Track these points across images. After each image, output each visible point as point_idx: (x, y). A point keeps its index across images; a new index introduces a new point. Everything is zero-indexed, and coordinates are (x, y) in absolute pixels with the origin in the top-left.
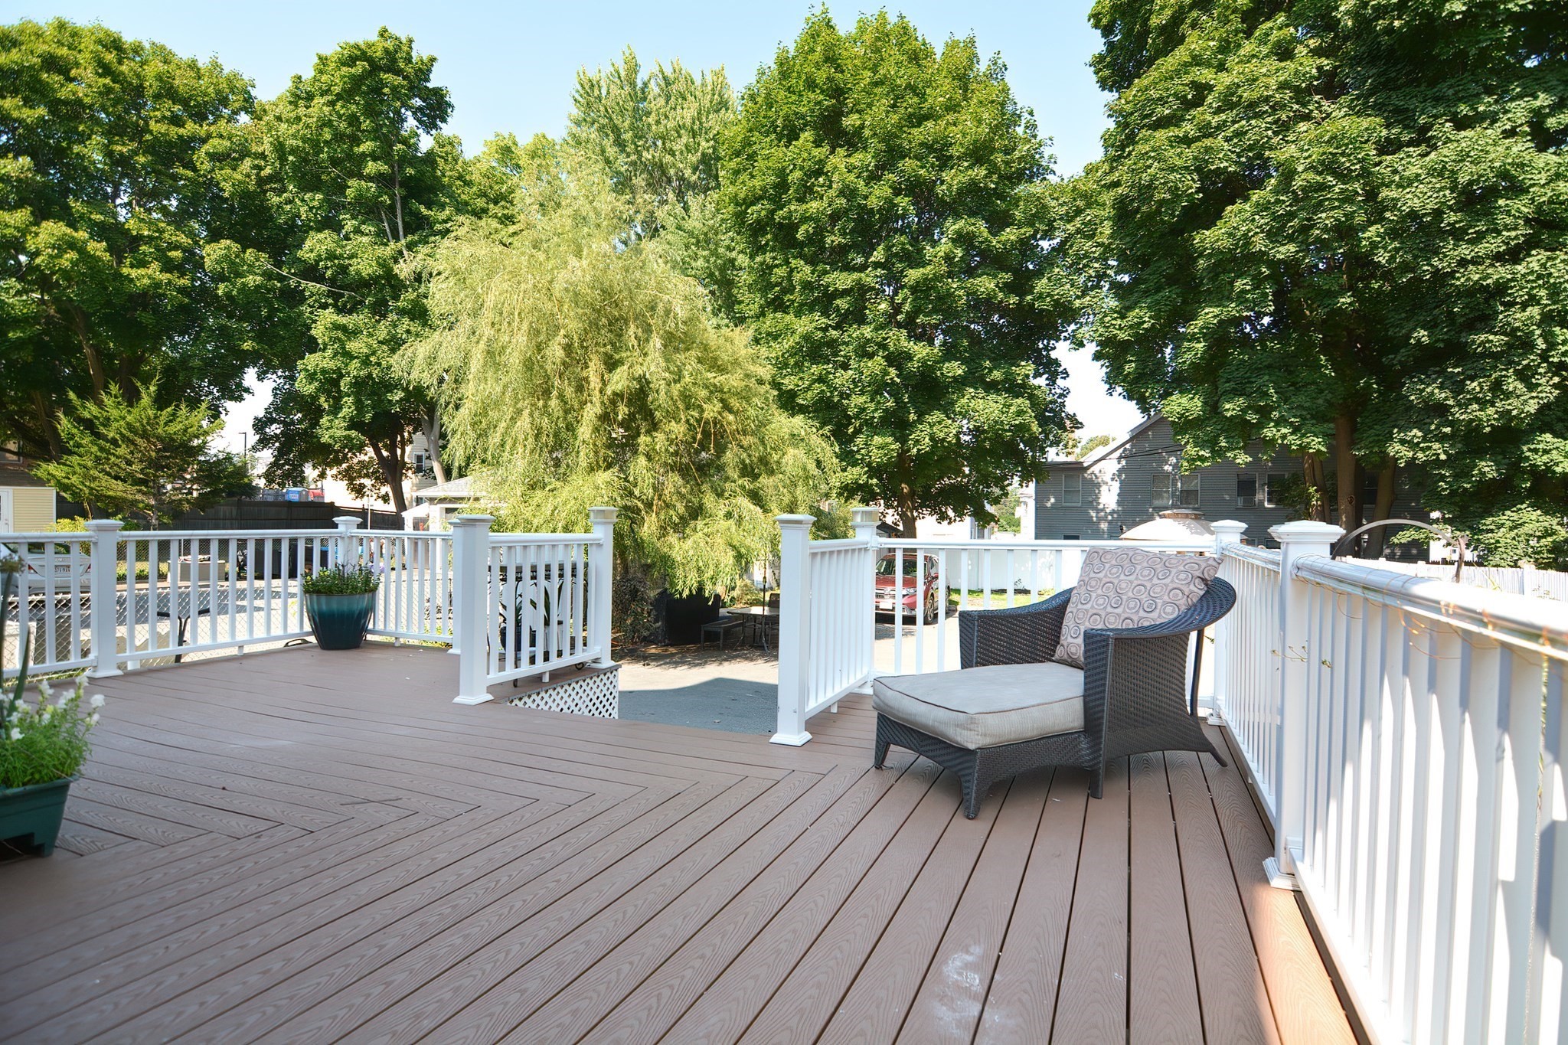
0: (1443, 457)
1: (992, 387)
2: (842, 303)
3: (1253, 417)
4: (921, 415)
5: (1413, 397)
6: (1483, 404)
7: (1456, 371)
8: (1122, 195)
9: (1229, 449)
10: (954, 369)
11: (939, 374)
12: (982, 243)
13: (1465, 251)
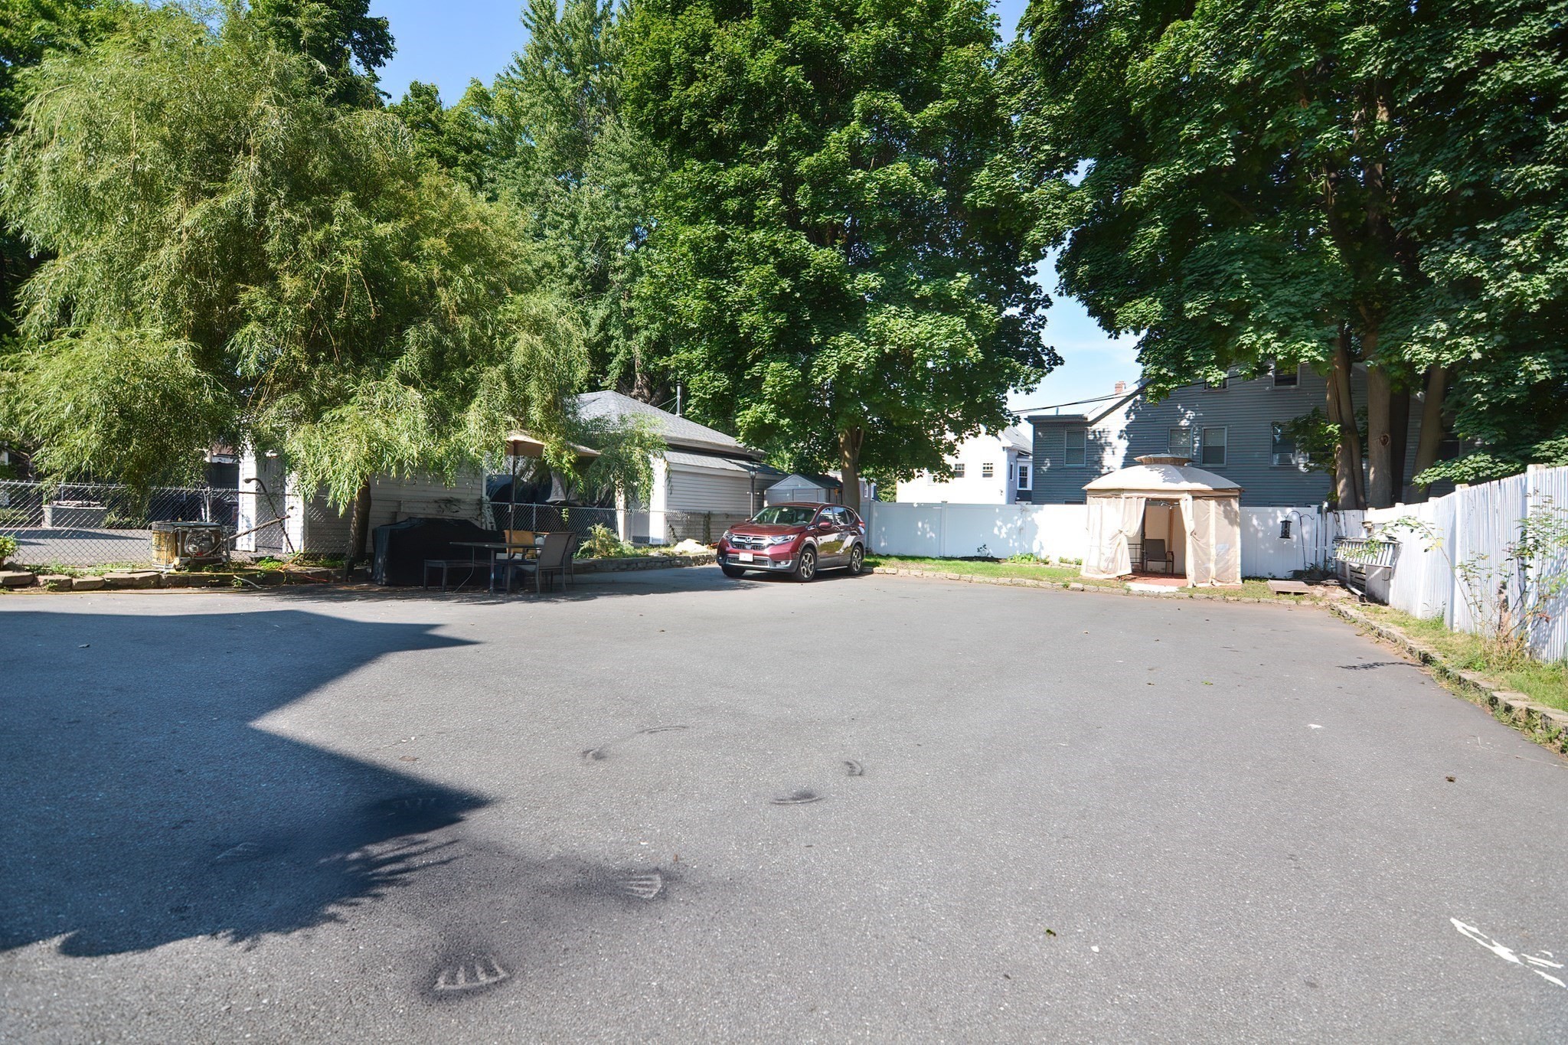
0: (1476, 356)
1: (922, 306)
2: (732, 204)
3: (1223, 320)
4: (826, 334)
5: (1433, 274)
6: (1528, 270)
7: (1488, 227)
8: (1044, 31)
9: (1199, 365)
10: (870, 280)
11: (849, 287)
12: (892, 119)
13: (1490, 39)
